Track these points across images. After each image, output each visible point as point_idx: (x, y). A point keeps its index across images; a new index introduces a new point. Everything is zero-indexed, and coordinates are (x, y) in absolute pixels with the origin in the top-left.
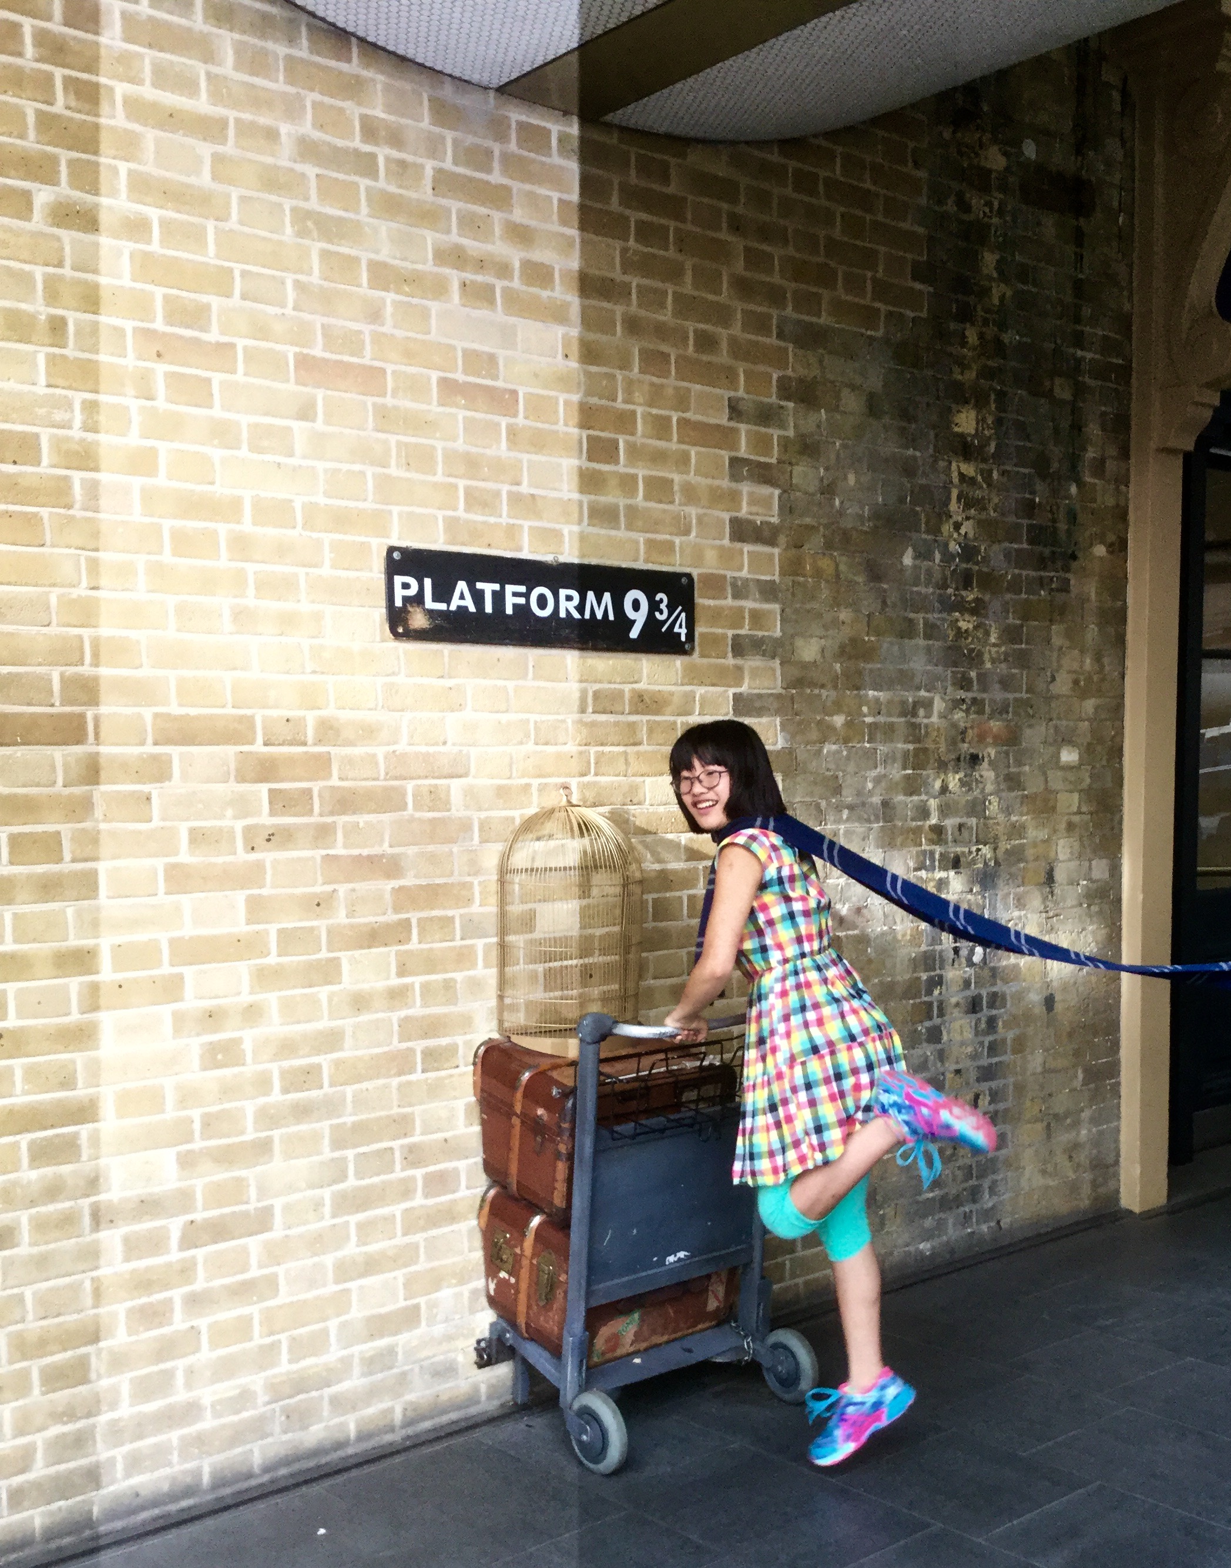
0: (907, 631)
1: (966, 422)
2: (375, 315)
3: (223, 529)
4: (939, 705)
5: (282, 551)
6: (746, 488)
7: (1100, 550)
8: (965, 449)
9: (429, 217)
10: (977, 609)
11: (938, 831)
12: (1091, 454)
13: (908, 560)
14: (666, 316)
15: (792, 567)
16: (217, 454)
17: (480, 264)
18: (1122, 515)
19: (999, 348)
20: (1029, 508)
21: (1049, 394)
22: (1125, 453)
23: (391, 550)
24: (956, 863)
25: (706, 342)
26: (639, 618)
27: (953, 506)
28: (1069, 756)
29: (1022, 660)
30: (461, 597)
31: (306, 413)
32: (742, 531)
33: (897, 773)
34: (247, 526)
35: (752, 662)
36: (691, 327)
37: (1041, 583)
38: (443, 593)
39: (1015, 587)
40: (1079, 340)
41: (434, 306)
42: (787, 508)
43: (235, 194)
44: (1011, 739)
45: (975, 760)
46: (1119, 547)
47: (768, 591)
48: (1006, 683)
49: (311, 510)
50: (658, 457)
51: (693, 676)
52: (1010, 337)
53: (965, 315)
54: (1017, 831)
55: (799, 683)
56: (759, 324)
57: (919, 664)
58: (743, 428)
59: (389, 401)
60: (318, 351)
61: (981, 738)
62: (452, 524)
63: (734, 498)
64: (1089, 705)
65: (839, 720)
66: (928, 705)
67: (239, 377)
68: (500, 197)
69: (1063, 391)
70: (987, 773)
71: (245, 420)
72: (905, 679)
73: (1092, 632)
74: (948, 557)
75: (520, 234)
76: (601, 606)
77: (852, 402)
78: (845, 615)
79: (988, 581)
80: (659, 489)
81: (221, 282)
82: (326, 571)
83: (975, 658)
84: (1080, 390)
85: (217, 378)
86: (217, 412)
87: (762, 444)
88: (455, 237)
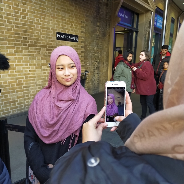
0: (94, 42)
1: (98, 24)
2: (56, 13)
3: (45, 30)
4: (96, 48)
5: (49, 32)
6: (82, 28)
7: (108, 36)
8: (98, 26)
9: (60, 4)
10: (99, 40)
11: (95, 59)
12: (107, 27)
13: (94, 35)
14: (77, 14)
15: (85, 35)
16: (45, 23)
17: (64, 9)
18: (109, 33)
19: (101, 18)
20: (103, 32)
21: (104, 22)
22: (110, 27)
23: (57, 32)
24: (97, 62)
25: (80, 16)
26: (74, 39)
27: (97, 31)
28: (105, 53)
29: (102, 44)
30: (62, 37)
31: (51, 20)
32: (82, 32)
33: (93, 53)
34: (47, 30)
35: (82, 43)
36: (79, 15)
37: (103, 38)
38: (61, 36)
39: (101, 38)
40: (107, 17)
41: (60, 12)
42: (85, 30)
43: (47, 2)
44: (101, 51)
45: (98, 53)
46: (109, 35)
47: (84, 37)
48: (101, 46)
49: (51, 28)
50: (76, 26)
51: (78, 44)
52: (102, 17)
53: (98, 15)
54: (101, 59)
55: (86, 45)
56: (83, 15)
57: (94, 44)
58: (82, 23)
59: (57, 20)
60: (52, 15)
61: (99, 51)
62: (61, 30)
63: (81, 29)
64: (107, 49)
65: (88, 49)
66: (95, 48)
67: (47, 17)
68: (65, 3)
69: (105, 22)
70: (99, 54)
71: (47, 21)
72: (93, 46)
73: (107, 43)
74: (97, 35)
75: (66, 6)
76: (72, 38)
77: (90, 22)
78: (89, 40)
79: (100, 38)
80: (76, 28)
81: (45, 9)
82: (52, 34)
83: (98, 44)
84: (107, 22)
85: (45, 17)
86: (45, 20)
87: (83, 25)
88: (62, 6)
